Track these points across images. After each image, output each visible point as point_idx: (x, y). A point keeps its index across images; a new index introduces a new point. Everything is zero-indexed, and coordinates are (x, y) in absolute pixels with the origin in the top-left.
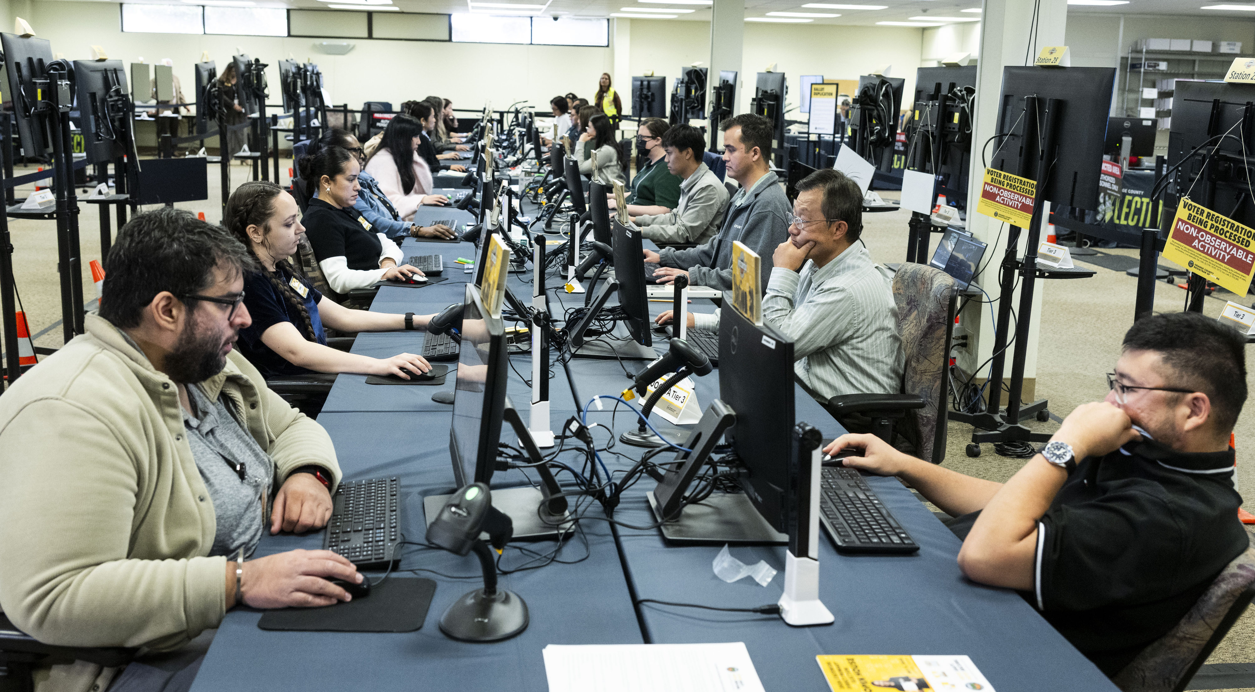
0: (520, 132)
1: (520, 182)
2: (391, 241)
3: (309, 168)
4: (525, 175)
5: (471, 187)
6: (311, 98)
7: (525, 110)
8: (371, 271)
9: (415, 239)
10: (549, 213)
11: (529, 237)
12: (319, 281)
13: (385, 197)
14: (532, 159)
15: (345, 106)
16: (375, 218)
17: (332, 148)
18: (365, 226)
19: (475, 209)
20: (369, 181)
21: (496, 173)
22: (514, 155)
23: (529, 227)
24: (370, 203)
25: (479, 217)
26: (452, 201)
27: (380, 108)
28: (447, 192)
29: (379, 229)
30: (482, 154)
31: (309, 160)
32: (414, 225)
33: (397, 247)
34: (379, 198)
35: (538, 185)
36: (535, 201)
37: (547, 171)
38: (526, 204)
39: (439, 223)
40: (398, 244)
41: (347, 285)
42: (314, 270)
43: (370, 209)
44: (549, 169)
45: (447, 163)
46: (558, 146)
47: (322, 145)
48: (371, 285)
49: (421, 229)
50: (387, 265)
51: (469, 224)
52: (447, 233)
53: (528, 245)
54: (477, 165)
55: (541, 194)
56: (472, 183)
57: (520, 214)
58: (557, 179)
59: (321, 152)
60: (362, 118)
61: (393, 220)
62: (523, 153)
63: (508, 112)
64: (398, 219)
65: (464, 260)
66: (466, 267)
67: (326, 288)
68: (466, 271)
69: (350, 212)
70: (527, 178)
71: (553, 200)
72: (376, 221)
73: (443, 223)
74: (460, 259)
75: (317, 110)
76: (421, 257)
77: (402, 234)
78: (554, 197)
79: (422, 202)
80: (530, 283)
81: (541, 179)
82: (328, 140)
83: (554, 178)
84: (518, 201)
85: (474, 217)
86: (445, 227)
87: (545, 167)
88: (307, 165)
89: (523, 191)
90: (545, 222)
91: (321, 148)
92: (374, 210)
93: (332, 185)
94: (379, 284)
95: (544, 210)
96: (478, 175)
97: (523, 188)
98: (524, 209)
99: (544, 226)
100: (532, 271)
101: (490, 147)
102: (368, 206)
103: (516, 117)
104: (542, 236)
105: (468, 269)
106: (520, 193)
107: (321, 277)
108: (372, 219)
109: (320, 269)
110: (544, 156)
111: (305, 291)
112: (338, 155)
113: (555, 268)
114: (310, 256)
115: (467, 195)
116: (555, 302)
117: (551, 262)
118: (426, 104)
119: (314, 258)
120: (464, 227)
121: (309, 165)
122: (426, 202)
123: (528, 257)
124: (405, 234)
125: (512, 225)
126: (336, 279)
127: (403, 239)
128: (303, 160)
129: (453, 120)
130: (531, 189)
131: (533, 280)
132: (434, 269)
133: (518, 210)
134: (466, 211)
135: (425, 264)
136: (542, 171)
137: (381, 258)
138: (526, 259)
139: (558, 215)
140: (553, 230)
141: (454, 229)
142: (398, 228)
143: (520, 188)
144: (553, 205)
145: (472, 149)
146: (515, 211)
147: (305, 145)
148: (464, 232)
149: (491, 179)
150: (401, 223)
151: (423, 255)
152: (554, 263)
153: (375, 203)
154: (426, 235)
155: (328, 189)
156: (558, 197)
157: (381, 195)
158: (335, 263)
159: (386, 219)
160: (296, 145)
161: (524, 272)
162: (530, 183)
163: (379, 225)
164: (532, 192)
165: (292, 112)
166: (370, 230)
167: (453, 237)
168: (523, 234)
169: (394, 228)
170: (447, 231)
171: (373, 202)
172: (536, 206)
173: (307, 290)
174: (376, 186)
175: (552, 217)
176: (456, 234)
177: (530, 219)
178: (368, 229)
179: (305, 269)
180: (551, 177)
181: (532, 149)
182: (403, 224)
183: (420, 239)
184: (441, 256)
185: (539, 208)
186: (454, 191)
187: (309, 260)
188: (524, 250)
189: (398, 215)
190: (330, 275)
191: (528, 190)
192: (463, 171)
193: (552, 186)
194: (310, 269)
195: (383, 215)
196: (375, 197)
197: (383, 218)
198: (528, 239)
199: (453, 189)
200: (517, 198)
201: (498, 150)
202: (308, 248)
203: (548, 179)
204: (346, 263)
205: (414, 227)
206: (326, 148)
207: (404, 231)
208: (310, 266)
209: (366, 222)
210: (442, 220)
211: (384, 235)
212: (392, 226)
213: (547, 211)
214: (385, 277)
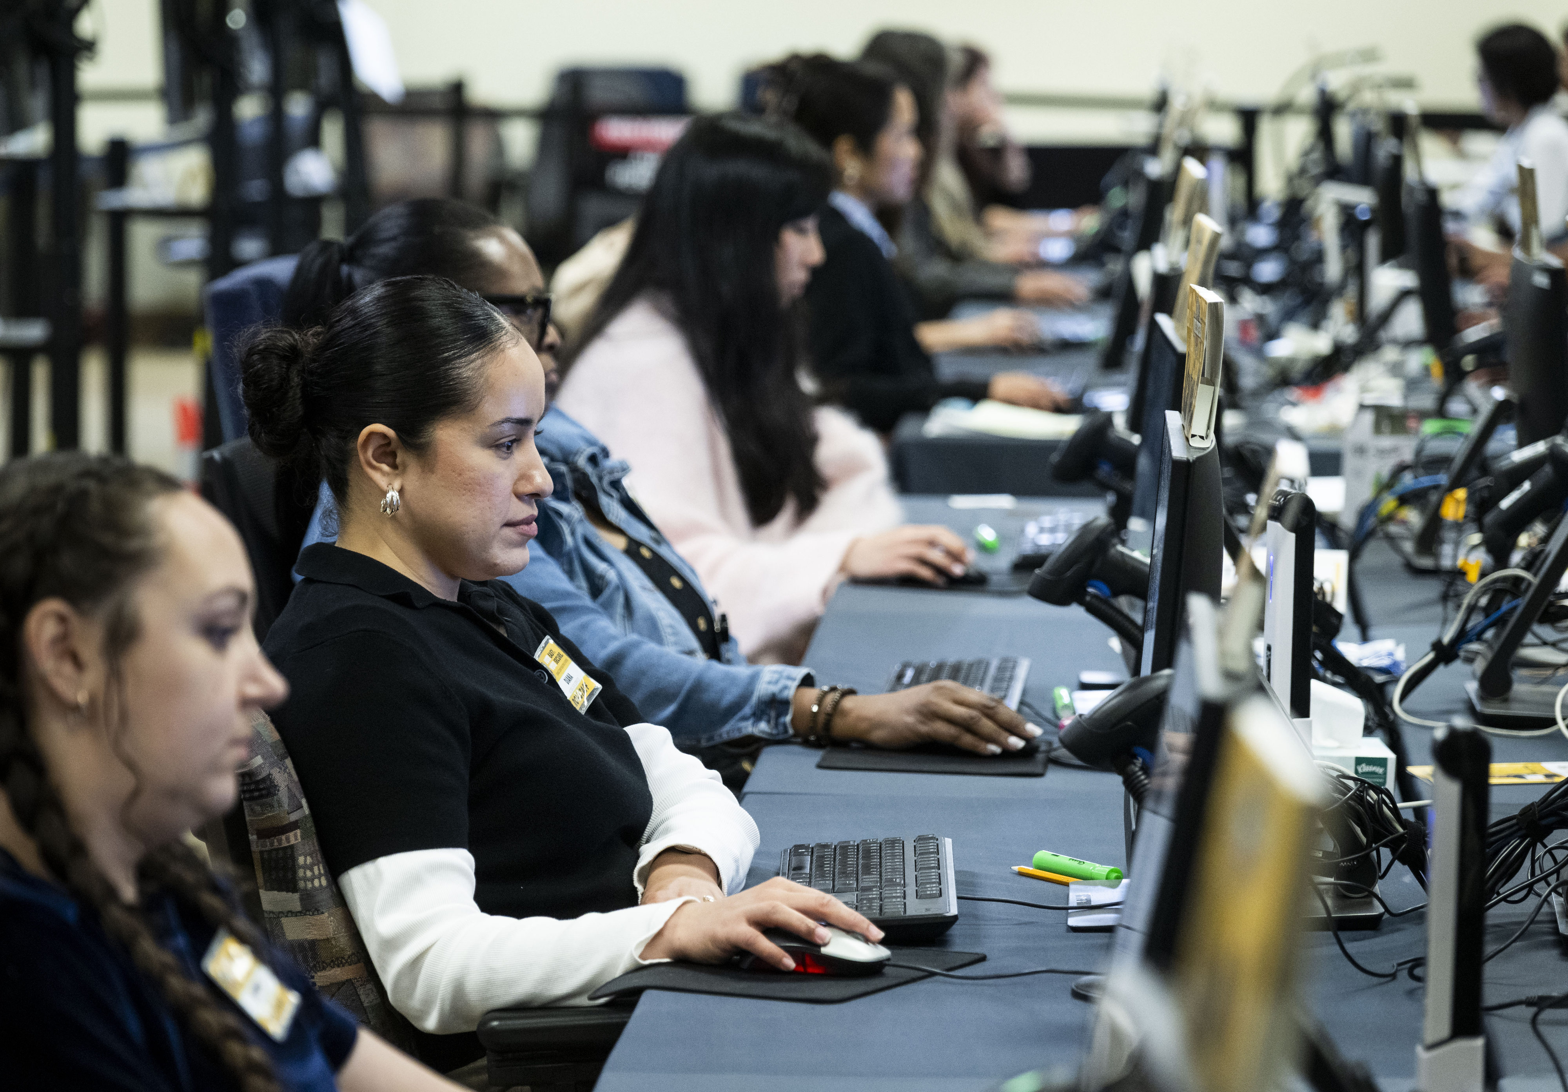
0: (1347, 212)
1: (1350, 462)
2: (694, 762)
3: (295, 393)
4: (1378, 429)
5: (1100, 489)
6: (293, 52)
7: (1368, 98)
8: (591, 920)
9: (816, 756)
10: (1499, 623)
11: (1395, 742)
12: (337, 962)
13: (660, 538)
14: (1408, 344)
15: (457, 89)
16: (613, 647)
17: (409, 286)
18: (569, 690)
19: (1123, 602)
20: (582, 462)
21: (1231, 420)
22: (1315, 325)
23: (1397, 691)
24: (589, 573)
25: (1149, 639)
26: (1003, 562)
27: (634, 93)
28: (977, 517)
29: (636, 698)
30: (1163, 320)
31: (292, 354)
32: (808, 681)
33: (728, 794)
34: (633, 550)
35: (1443, 479)
36: (1426, 562)
37: (1486, 409)
38: (1382, 574)
39: (936, 673)
40: (727, 782)
41: (473, 986)
42: (310, 906)
43: (586, 600)
44: (1499, 393)
45: (974, 369)
46: (1541, 280)
47: (358, 275)
48: (589, 989)
49: (849, 703)
50: (674, 885)
51: (1089, 677)
52: (987, 725)
53: (1390, 784)
54: (1130, 376)
55: (1459, 527)
56: (1104, 470)
57: (1349, 628)
58: (1540, 447)
59: (354, 312)
60: (544, 145)
61: (701, 660)
62: (1360, 314)
63: (1282, 109)
64: (726, 651)
65: (1064, 861)
66: (1077, 894)
67: (367, 998)
68: (1073, 921)
69: (496, 617)
70: (1387, 441)
71: (1516, 557)
72: (616, 660)
73: (955, 672)
74: (1044, 856)
75: (322, 107)
76: (844, 848)
77: (749, 728)
78: (1524, 540)
79: (843, 568)
80: (1404, 981)
81: (1457, 448)
82: (384, 250)
83: (1521, 444)
84: (1341, 557)
85: (1115, 643)
86: (977, 694)
87: (1472, 388)
88: (285, 379)
89: (1367, 511)
90: (1480, 665)
91: (349, 289)
92: (607, 607)
93: (412, 479)
94: (636, 981)
95: (1472, 609)
96: (1135, 424)
97: (1366, 493)
98: (1372, 602)
99: (1472, 687)
100: (1418, 916)
101: (1203, 283)
102: (579, 590)
103: (1325, 134)
104: (1472, 736)
105: (1088, 908)
106: (1348, 521)
107: (343, 941)
108: (599, 654)
109: (341, 901)
110: (1474, 334)
111: (279, 1005)
112: (440, 320)
113: (1532, 902)
114: (294, 838)
115: (1086, 528)
116: (1535, 1072)
117: (1510, 869)
118: (874, 69)
119: (313, 844)
120: (1063, 695)
121: (296, 380)
122: (866, 566)
123: (1393, 846)
124: (763, 727)
125: (1316, 686)
126: (416, 963)
127: (753, 758)
128: (267, 352)
129: (998, 152)
130: (1404, 500)
131: (1420, 962)
132: (916, 908)
133: (1341, 605)
134: (1076, 612)
135: (868, 880)
136: (1457, 406)
137: (648, 852)
138: (1386, 854)
139: (1546, 632)
140: (1516, 710)
141: (1013, 702)
142: (728, 698)
143: (1349, 495)
144: (1517, 580)
145: (1103, 294)
146: (1329, 609)
147: (264, 284)
148: (1067, 722)
149: (1210, 443)
150: (742, 671)
151: (855, 836)
152: (1523, 875)
153: (611, 575)
154: (878, 735)
155: (393, 495)
156: (1545, 540)
157: (640, 532)
158: (415, 880)
159: (671, 651)
160: (224, 284)
161: (1373, 925)
162: (1401, 469)
163: (635, 684)
164: (1413, 517)
165: (202, 119)
166: (593, 709)
167: (1017, 743)
168: (1368, 731)
169: (709, 696)
170: (988, 712)
171: (600, 567)
172: (1432, 589)
173: (292, 999)
174: (616, 484)
175: (1515, 640)
176: (1034, 729)
177: (1400, 654)
178: (582, 704)
179: (269, 899)
180: (1507, 436)
181: (1404, 295)
182: (754, 679)
183: (840, 758)
184: (948, 844)
185: (1445, 598)
186: (1009, 514)
187: (290, 853)
188: (1373, 811)
189: (724, 635)
190: (391, 944)
191: (1389, 504)
192: (1059, 409)
193: (1515, 484)
194: (293, 901)
195: (654, 631)
196: (613, 544)
197: (650, 647)
198: (1391, 756)
199: (1003, 502)
200: (1334, 544)
201: (1233, 299)
202: (283, 794)
203: (1493, 446)
204: (467, 885)
205: (811, 694)
206: (378, 290)
207: (758, 715)
208: (294, 889)
209: (573, 669)
210: (952, 659)
211: (664, 733)
212: (699, 687)
213: (1487, 611)
214: (663, 944)
